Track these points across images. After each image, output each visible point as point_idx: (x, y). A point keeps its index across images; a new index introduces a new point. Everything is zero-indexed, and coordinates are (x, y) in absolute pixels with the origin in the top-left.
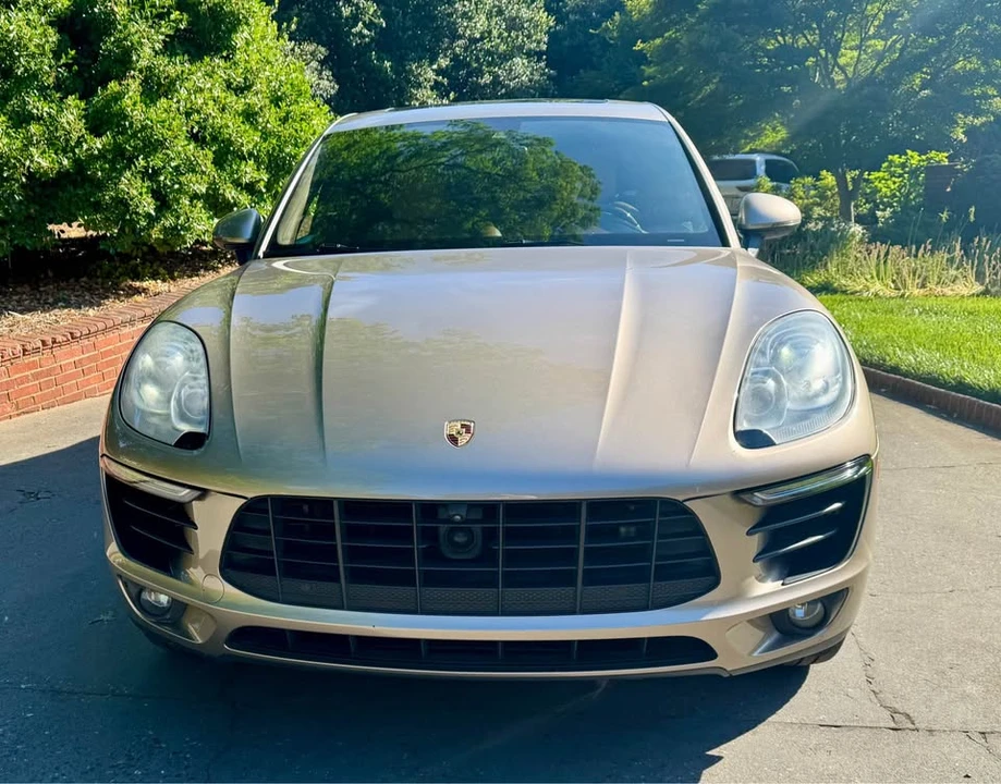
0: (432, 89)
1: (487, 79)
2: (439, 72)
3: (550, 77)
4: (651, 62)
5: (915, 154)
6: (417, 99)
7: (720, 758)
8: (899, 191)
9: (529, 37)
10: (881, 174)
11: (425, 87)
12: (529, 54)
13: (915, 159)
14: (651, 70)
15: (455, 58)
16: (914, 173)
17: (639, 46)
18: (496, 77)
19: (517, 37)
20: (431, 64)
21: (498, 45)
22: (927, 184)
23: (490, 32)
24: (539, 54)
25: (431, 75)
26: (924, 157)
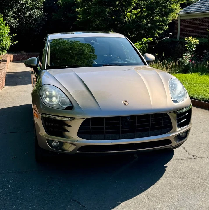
0: (12, 18)
1: (27, 15)
2: (14, 13)
3: (45, 15)
4: (80, 14)
5: (145, 39)
6: (8, 20)
7: (167, 166)
8: (142, 48)
9: (38, 4)
10: (137, 44)
11: (10, 17)
12: (39, 9)
13: (145, 40)
14: (80, 16)
15: (18, 9)
16: (145, 43)
17: (77, 10)
18: (30, 15)
19: (35, 4)
20: (11, 11)
21: (30, 6)
22: (149, 46)
23: (27, 2)
24: (41, 9)
25: (11, 13)
26: (147, 40)
